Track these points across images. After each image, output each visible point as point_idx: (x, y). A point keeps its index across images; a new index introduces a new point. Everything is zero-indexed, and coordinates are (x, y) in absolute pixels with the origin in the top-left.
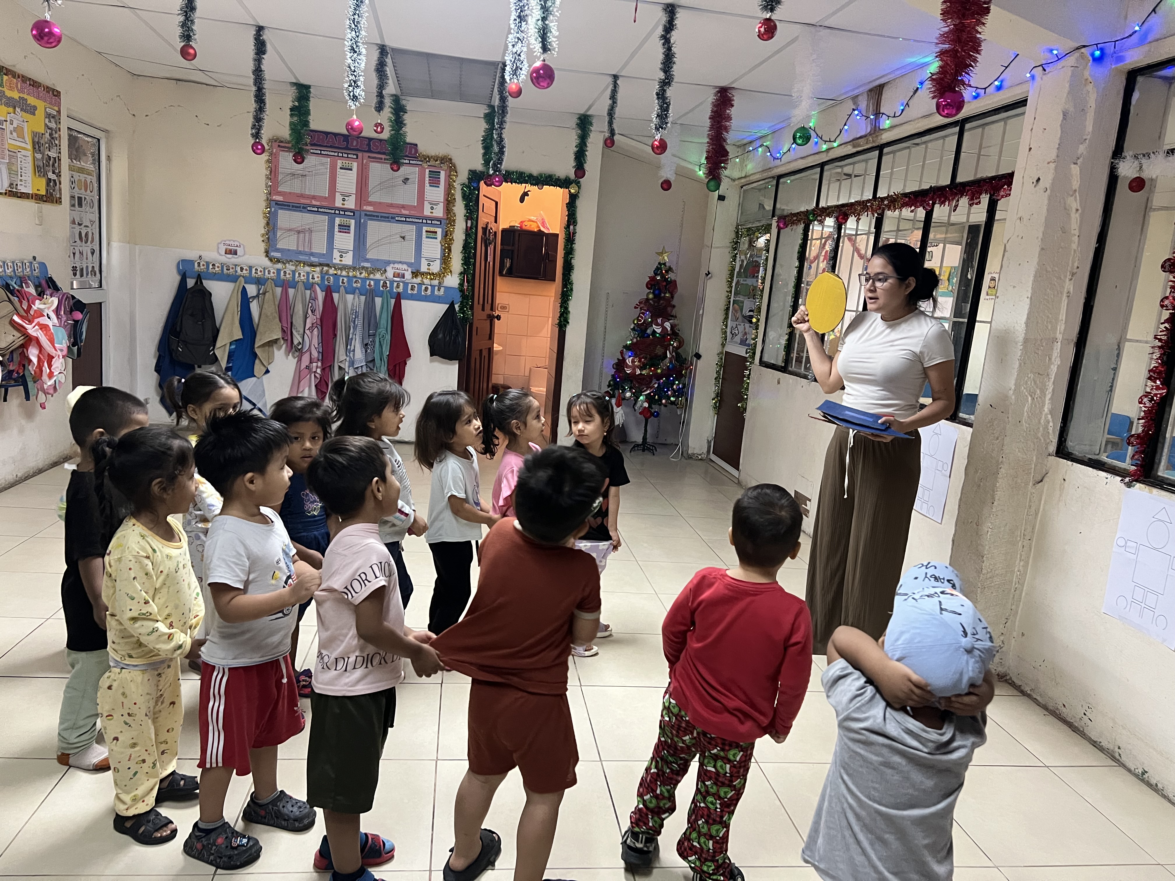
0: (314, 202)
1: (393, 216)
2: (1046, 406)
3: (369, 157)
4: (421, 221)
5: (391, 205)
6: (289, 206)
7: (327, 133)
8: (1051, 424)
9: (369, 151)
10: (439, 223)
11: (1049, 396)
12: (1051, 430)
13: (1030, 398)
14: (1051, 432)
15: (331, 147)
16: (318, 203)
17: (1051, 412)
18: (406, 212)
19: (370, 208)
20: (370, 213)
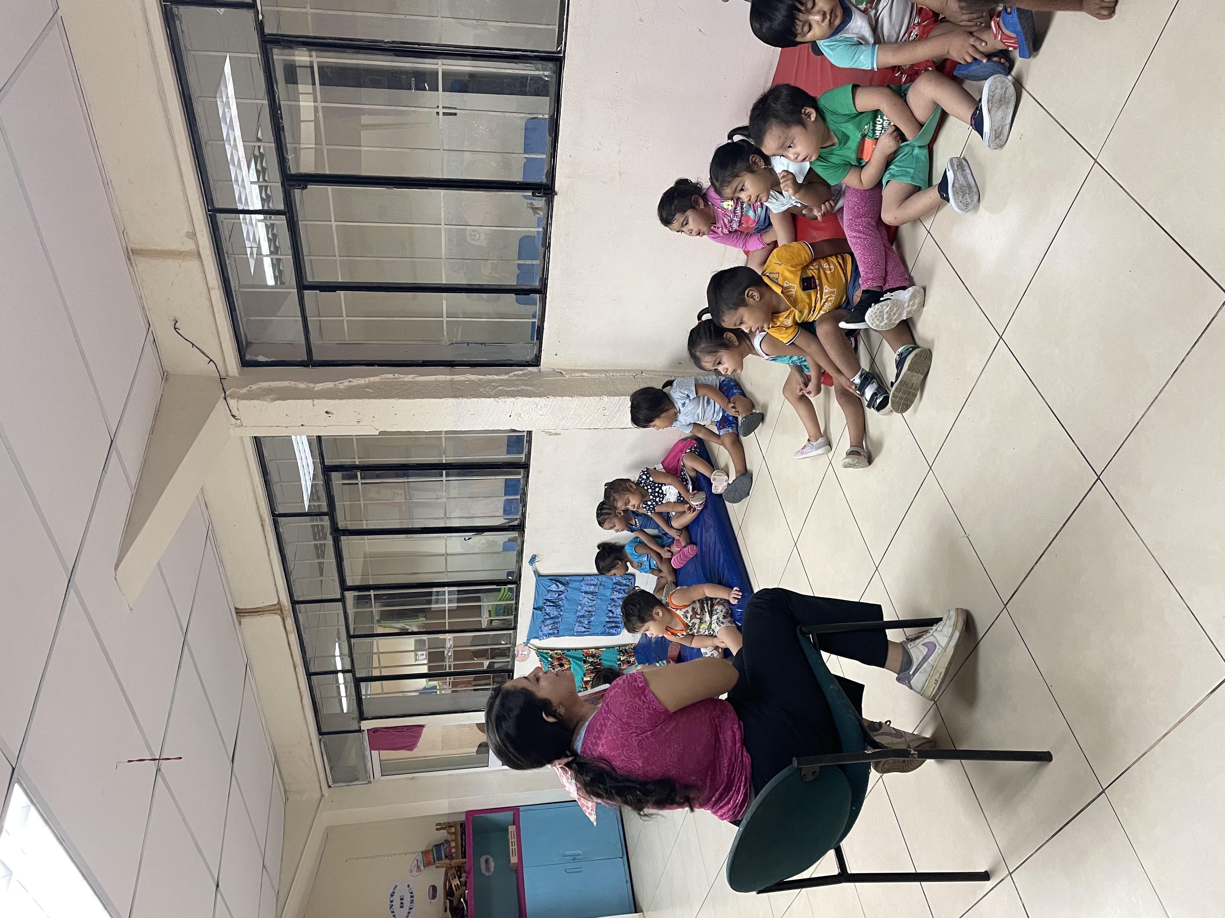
2: (503, 377)
8: (516, 373)
11: (496, 377)
12: (520, 372)
13: (499, 388)
14: (522, 372)
17: (507, 373)
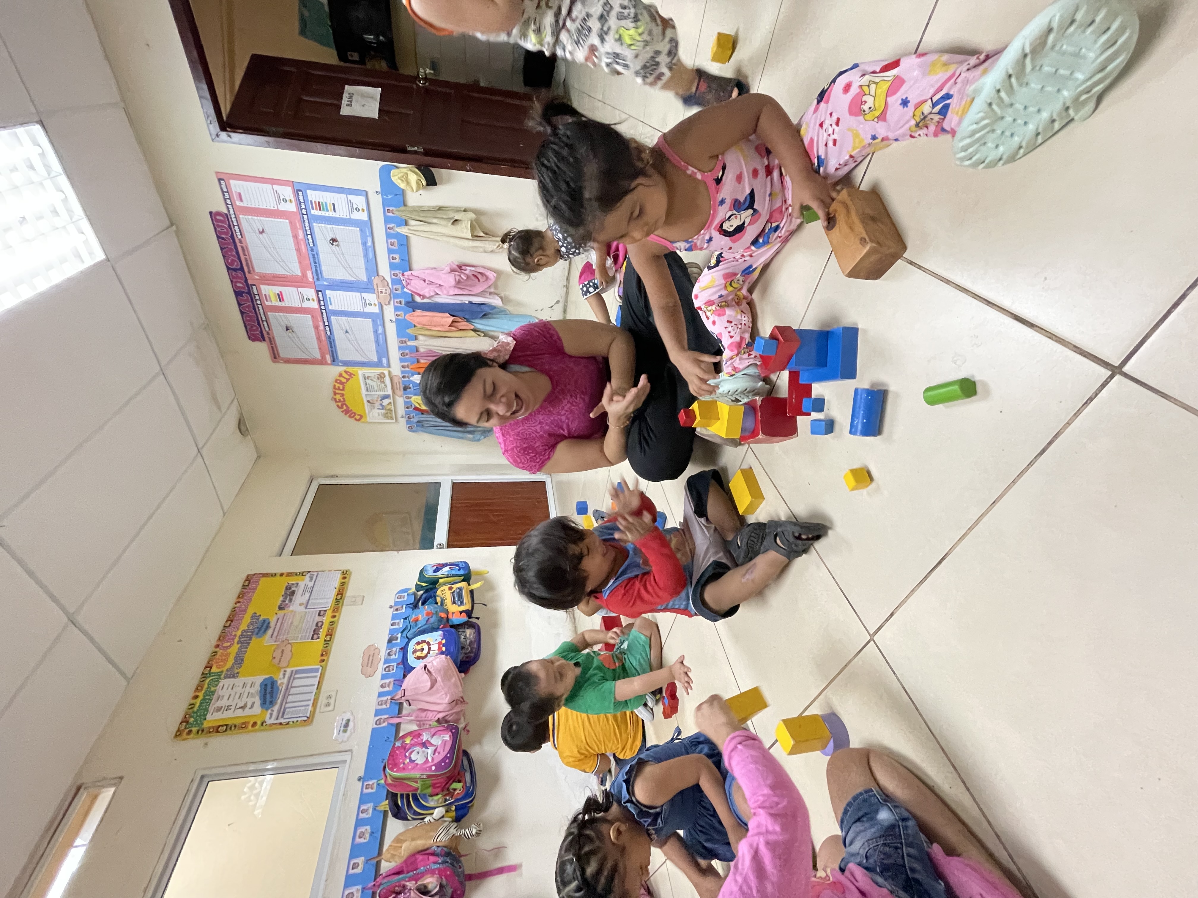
0: (321, 328)
1: (309, 249)
3: (249, 272)
4: (305, 216)
5: (298, 250)
6: (332, 351)
7: (242, 313)
9: (242, 269)
10: (300, 193)
15: (254, 309)
16: (321, 324)
18: (301, 234)
19: (309, 274)
20: (314, 273)
